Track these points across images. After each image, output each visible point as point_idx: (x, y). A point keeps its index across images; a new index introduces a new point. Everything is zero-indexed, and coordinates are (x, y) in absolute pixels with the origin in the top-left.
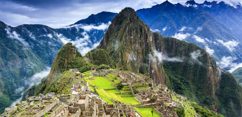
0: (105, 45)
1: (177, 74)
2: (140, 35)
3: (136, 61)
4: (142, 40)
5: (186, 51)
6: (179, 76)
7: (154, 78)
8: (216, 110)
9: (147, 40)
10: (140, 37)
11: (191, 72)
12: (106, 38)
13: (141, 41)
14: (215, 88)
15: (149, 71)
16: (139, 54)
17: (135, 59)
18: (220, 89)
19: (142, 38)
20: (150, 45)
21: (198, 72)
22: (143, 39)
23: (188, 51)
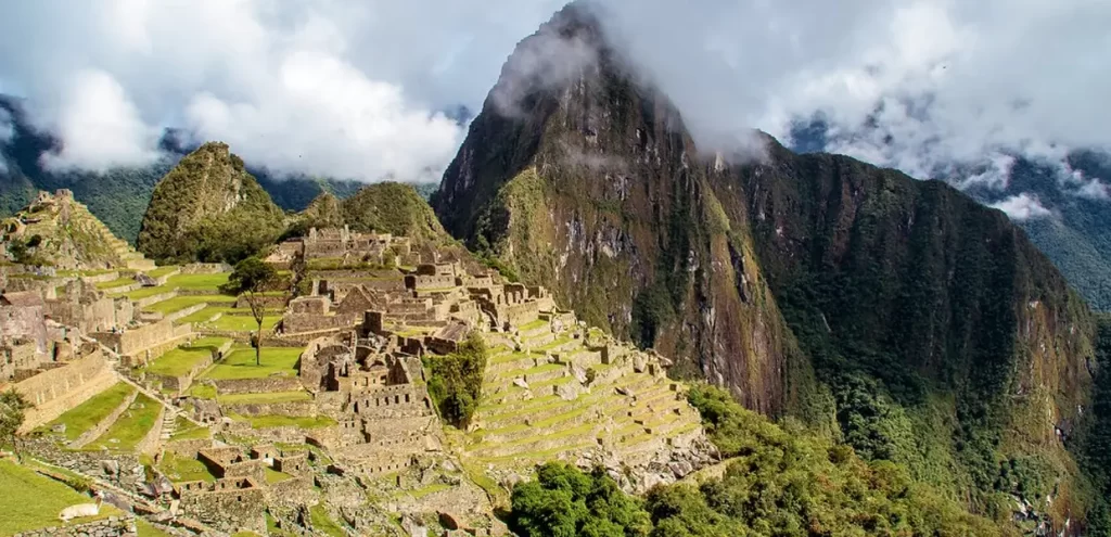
0: (467, 183)
1: (860, 338)
2: (643, 134)
3: (617, 260)
4: (652, 157)
5: (906, 222)
6: (865, 349)
7: (716, 353)
8: (1068, 523)
9: (679, 156)
10: (639, 142)
11: (932, 326)
12: (471, 152)
13: (647, 161)
14: (1060, 411)
15: (690, 317)
16: (631, 227)
17: (606, 250)
18: (1093, 418)
19: (653, 148)
20: (696, 186)
21: (969, 329)
22: (656, 150)
23: (915, 221)
